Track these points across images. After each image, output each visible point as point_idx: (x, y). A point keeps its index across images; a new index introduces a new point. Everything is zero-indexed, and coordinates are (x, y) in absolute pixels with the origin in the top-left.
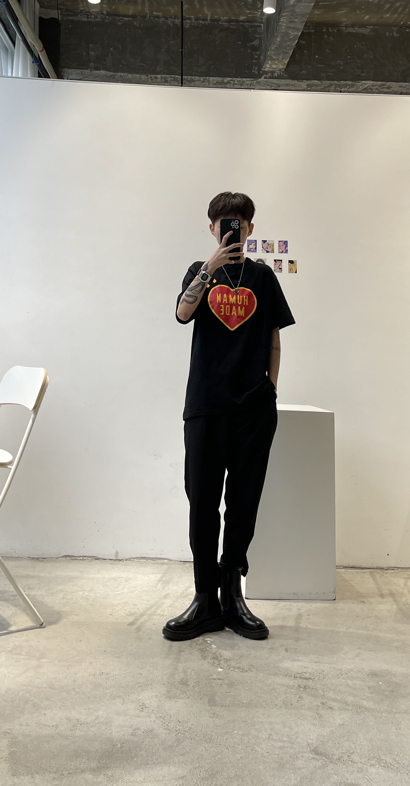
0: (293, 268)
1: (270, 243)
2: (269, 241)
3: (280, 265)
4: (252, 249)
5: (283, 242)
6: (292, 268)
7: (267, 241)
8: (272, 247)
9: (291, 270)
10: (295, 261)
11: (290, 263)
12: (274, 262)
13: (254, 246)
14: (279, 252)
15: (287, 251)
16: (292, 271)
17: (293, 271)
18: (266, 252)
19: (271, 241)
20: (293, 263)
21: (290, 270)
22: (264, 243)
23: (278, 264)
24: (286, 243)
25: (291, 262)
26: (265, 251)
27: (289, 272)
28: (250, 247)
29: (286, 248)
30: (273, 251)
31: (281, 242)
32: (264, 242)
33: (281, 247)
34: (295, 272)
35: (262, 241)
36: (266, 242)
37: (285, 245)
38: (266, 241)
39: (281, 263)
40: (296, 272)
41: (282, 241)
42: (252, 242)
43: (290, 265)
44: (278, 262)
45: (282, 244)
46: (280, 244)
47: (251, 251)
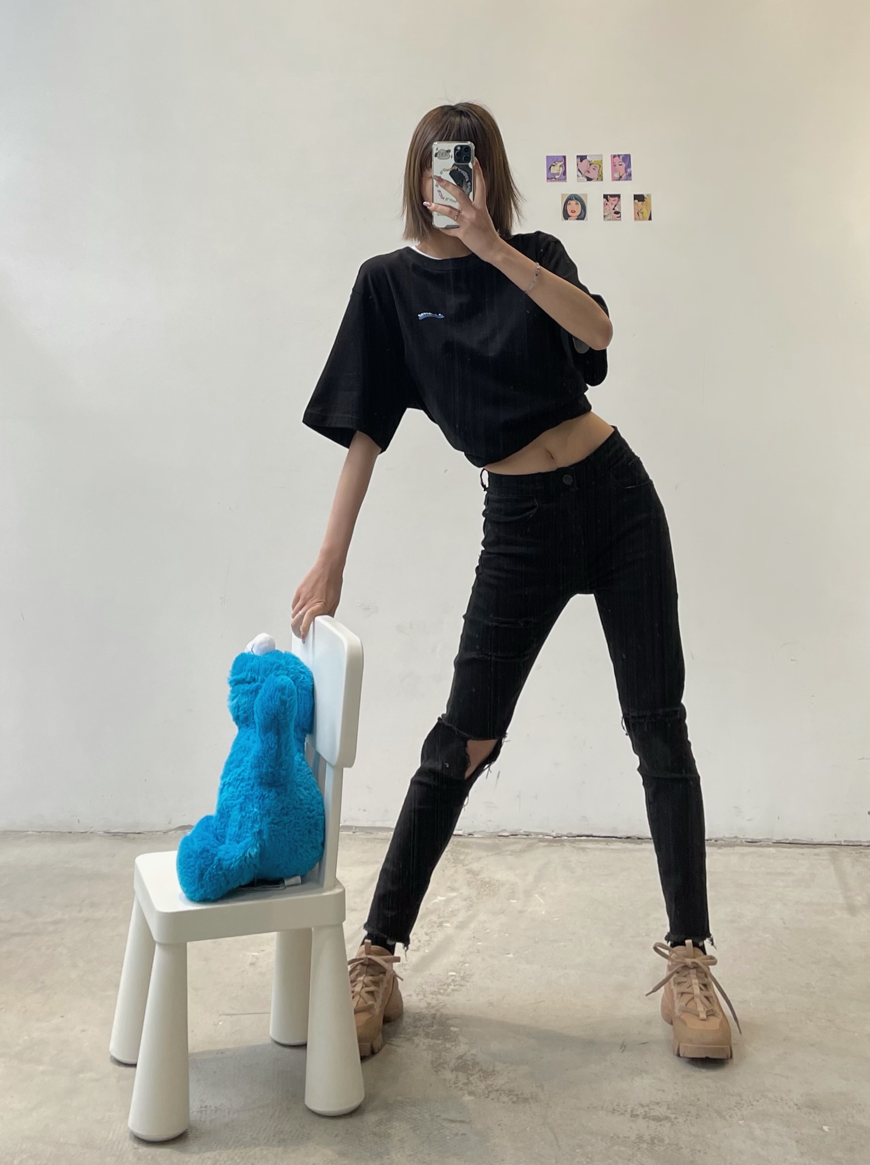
0: (644, 210)
2: (591, 156)
3: (616, 206)
4: (558, 174)
5: (621, 157)
7: (588, 157)
8: (597, 170)
9: (640, 214)
12: (603, 200)
13: (561, 169)
14: (614, 179)
15: (630, 175)
16: (641, 217)
17: (643, 217)
19: (595, 155)
20: (643, 201)
21: (638, 215)
26: (583, 178)
27: (635, 219)
28: (554, 170)
29: (628, 170)
30: (600, 178)
31: (617, 158)
34: (648, 218)
36: (586, 158)
37: (625, 163)
39: (619, 201)
40: (650, 219)
42: (557, 160)
43: (638, 204)
44: (612, 199)
45: (619, 162)
46: (615, 162)
47: (555, 178)
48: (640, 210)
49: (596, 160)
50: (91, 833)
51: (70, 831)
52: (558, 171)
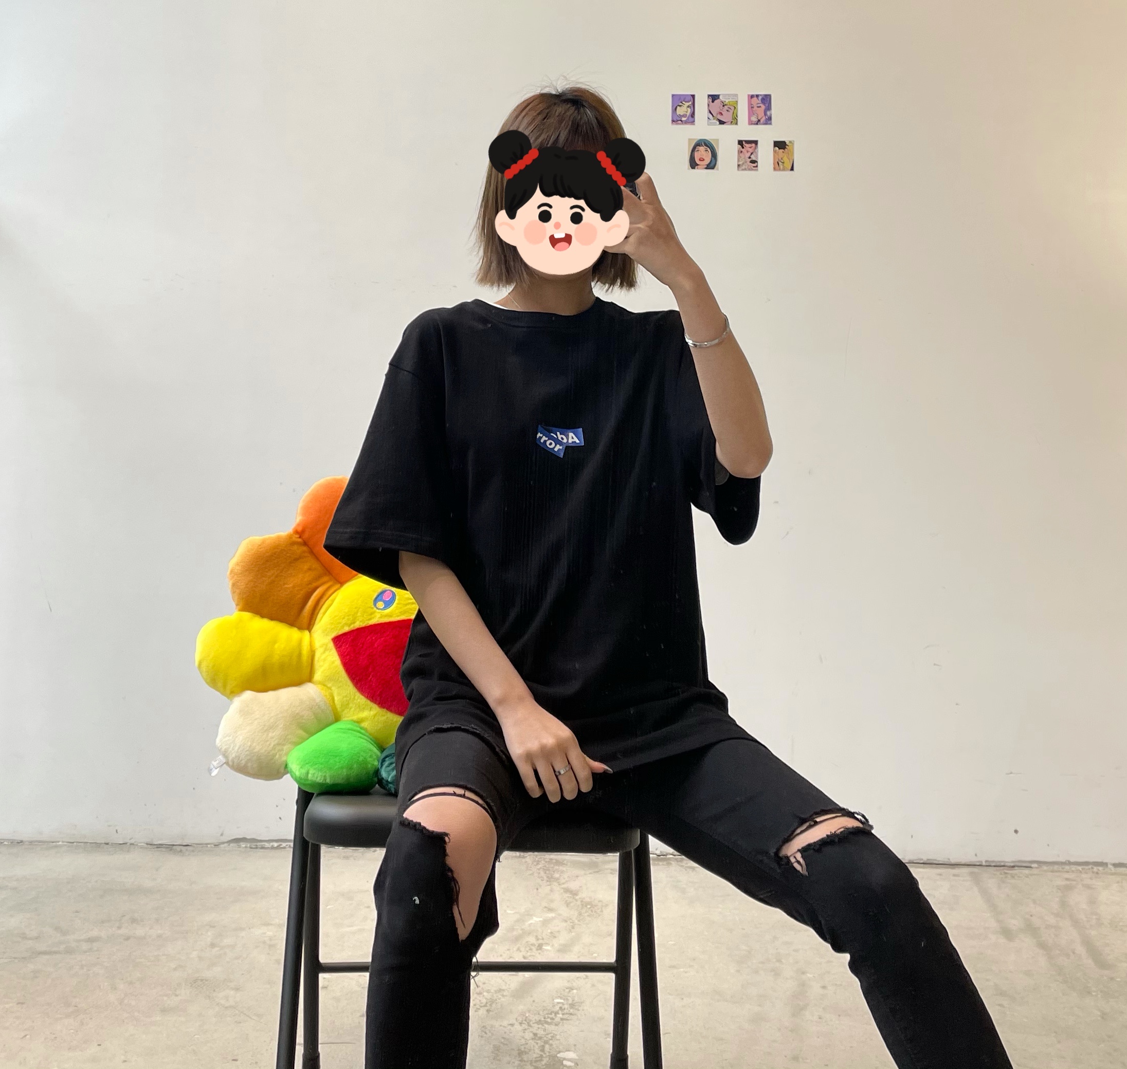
0: (785, 159)
1: (727, 101)
2: (725, 95)
3: (752, 154)
4: (684, 116)
5: (760, 98)
6: (782, 159)
7: (721, 97)
8: (731, 112)
9: (780, 163)
10: (790, 142)
11: (777, 148)
12: (737, 147)
13: (689, 110)
14: (751, 123)
15: (770, 118)
16: (781, 167)
17: (784, 167)
18: (718, 123)
19: (729, 95)
20: (784, 148)
21: (778, 165)
22: (713, 102)
23: (748, 152)
24: (767, 100)
25: (781, 145)
26: (715, 121)
27: (775, 169)
28: (680, 111)
29: (768, 113)
30: (735, 121)
31: (755, 98)
32: (714, 98)
33: (754, 109)
34: (790, 168)
36: (719, 98)
37: (764, 104)
38: (719, 95)
39: (756, 149)
40: (792, 169)
41: (757, 96)
42: (685, 98)
43: (778, 152)
44: (747, 146)
45: (759, 103)
46: (752, 103)
47: (681, 121)
48: (780, 159)
49: (730, 100)
50: (131, 844)
51: (107, 842)
52: (685, 113)
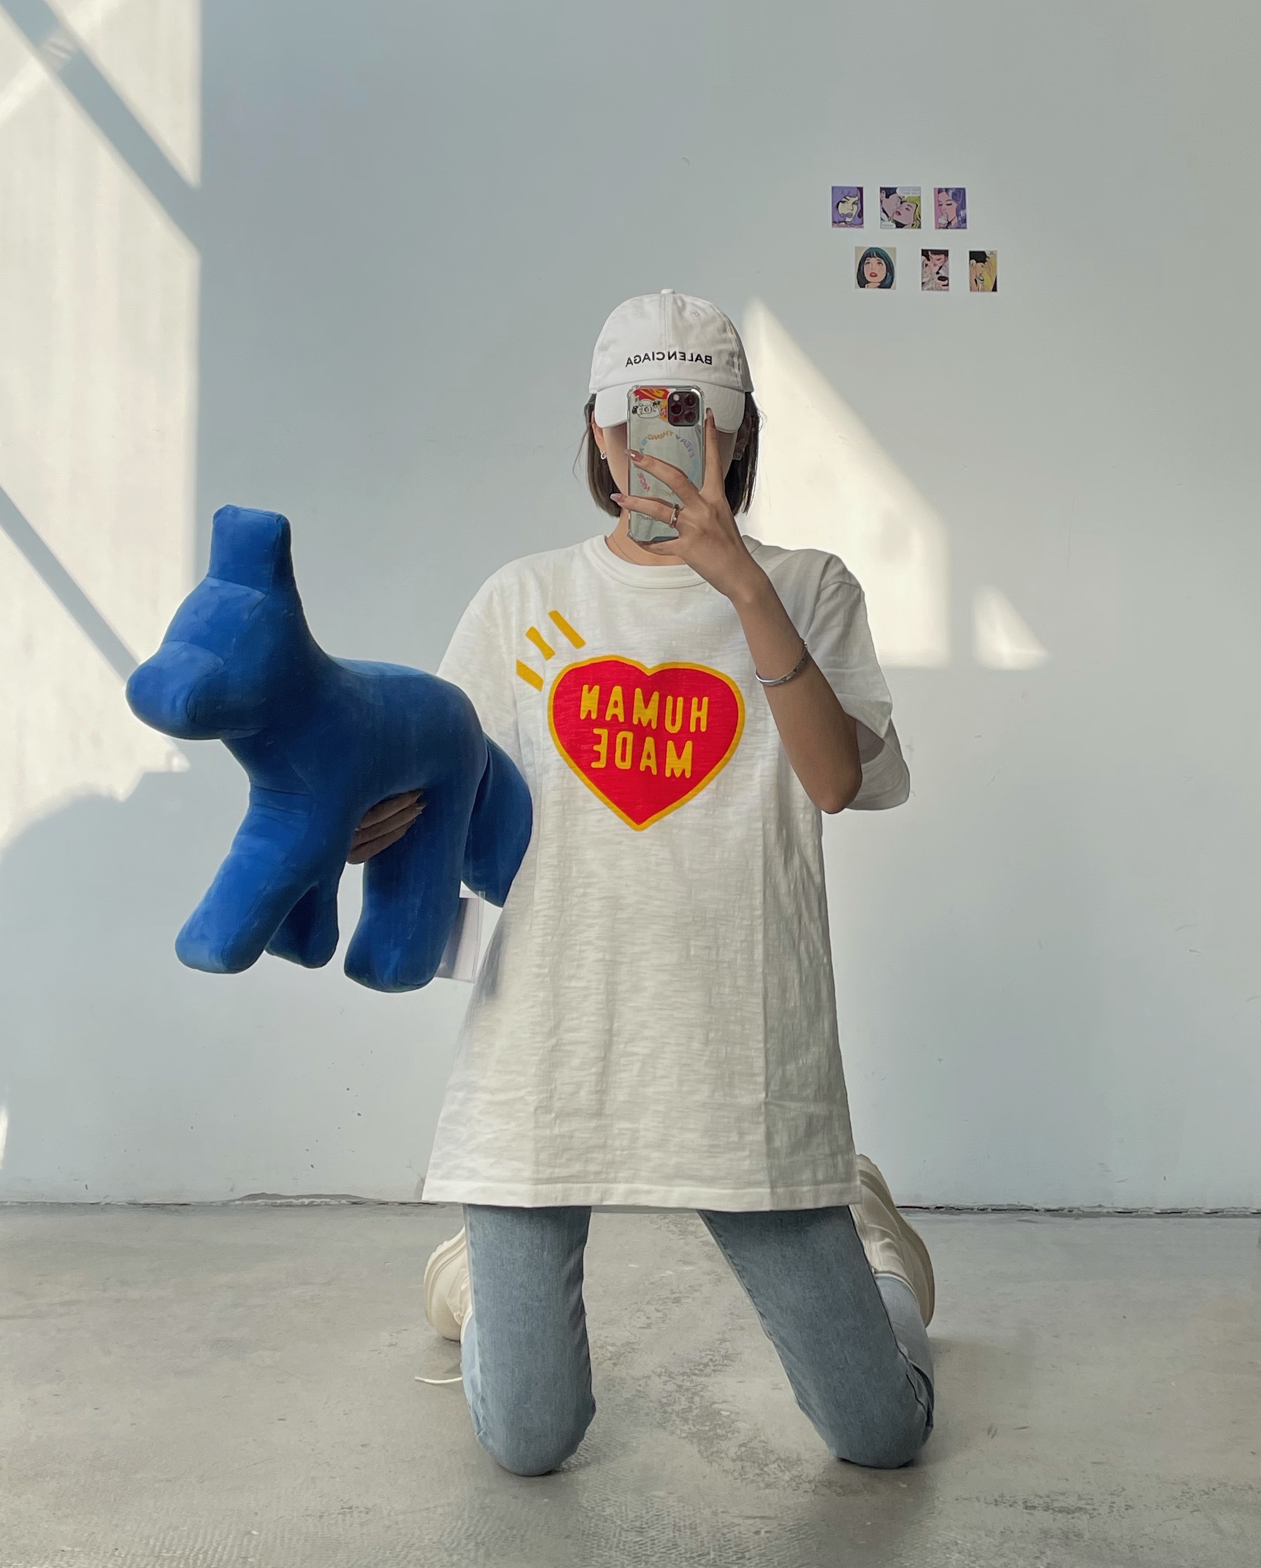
0: (986, 276)
1: (906, 196)
2: (903, 188)
3: (940, 269)
4: (849, 215)
5: (950, 193)
6: (981, 275)
7: (897, 191)
8: (912, 211)
9: (978, 281)
10: (992, 253)
11: (974, 261)
12: (921, 258)
14: (939, 226)
15: (964, 221)
16: (980, 286)
17: (983, 285)
18: (895, 226)
19: (909, 188)
20: (983, 260)
21: (976, 283)
22: (887, 197)
23: (935, 265)
24: (959, 195)
25: (978, 257)
26: (890, 223)
27: (971, 289)
28: (843, 209)
29: (962, 213)
30: (917, 223)
31: (944, 193)
32: (888, 192)
33: (943, 207)
34: (992, 287)
35: (881, 189)
36: (895, 192)
37: (956, 201)
38: (896, 189)
39: (945, 261)
40: (995, 289)
41: (947, 190)
42: (849, 192)
43: (975, 266)
44: (935, 257)
45: (948, 200)
46: (940, 199)
47: (845, 222)
48: (978, 275)
49: (911, 195)
50: (106, 1204)
52: (850, 211)
